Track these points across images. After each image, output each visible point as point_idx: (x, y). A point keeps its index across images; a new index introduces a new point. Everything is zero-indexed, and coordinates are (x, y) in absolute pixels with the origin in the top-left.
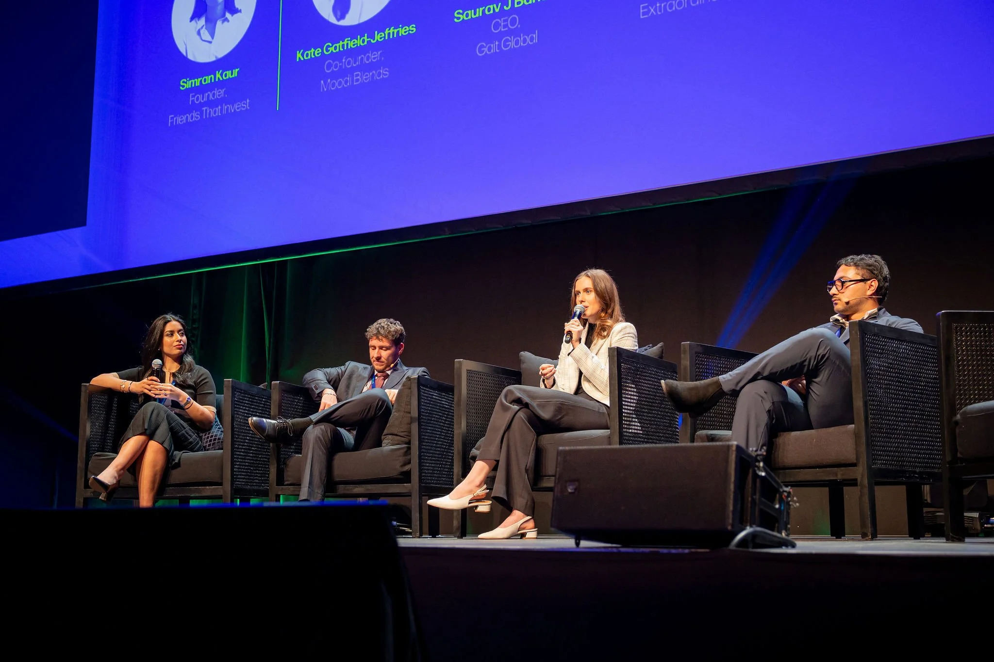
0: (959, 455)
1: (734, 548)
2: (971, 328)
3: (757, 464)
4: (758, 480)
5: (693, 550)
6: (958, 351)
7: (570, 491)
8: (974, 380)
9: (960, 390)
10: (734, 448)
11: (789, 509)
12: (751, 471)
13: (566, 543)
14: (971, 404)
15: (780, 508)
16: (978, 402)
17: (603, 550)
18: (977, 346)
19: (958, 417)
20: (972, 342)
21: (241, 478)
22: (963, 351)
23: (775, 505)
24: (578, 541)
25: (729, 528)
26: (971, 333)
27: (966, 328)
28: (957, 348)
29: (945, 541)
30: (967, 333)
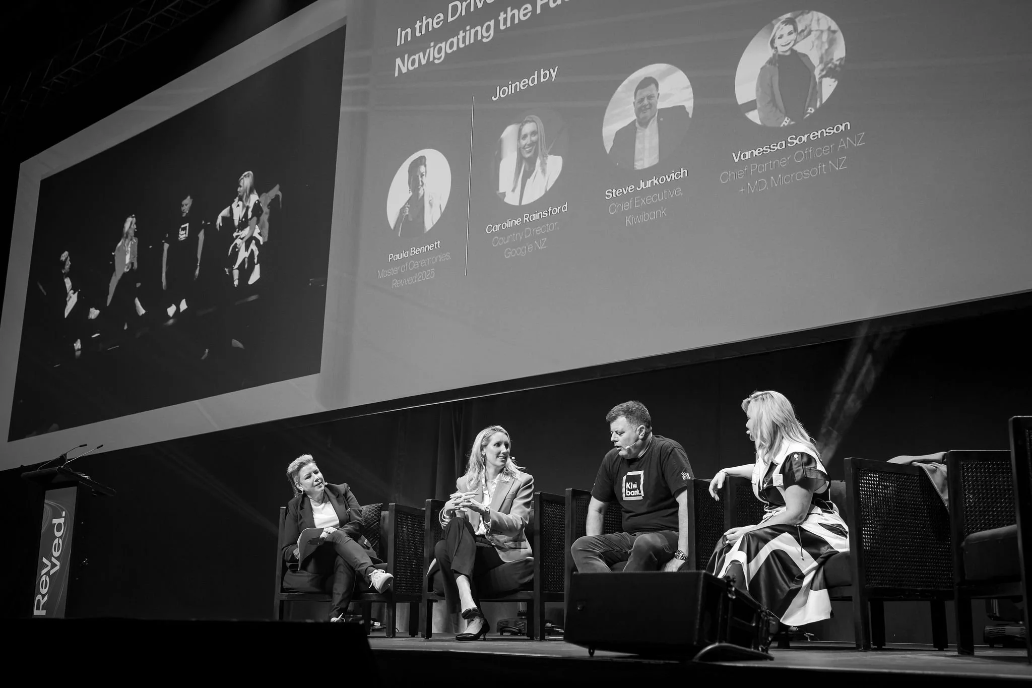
0: (966, 578)
1: (697, 661)
2: (976, 465)
3: (729, 588)
4: (730, 603)
5: (667, 662)
6: (965, 486)
7: (579, 609)
8: (980, 512)
9: (968, 520)
10: (702, 576)
11: (769, 626)
12: (722, 594)
13: (579, 651)
14: (974, 532)
15: (757, 626)
16: (980, 531)
17: (621, 660)
18: (982, 482)
19: (964, 544)
20: (977, 478)
21: (403, 586)
22: (969, 486)
23: (752, 623)
24: (592, 651)
25: (695, 643)
26: (976, 469)
27: (972, 465)
28: (964, 482)
29: (956, 653)
30: (972, 470)
